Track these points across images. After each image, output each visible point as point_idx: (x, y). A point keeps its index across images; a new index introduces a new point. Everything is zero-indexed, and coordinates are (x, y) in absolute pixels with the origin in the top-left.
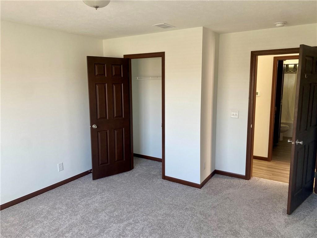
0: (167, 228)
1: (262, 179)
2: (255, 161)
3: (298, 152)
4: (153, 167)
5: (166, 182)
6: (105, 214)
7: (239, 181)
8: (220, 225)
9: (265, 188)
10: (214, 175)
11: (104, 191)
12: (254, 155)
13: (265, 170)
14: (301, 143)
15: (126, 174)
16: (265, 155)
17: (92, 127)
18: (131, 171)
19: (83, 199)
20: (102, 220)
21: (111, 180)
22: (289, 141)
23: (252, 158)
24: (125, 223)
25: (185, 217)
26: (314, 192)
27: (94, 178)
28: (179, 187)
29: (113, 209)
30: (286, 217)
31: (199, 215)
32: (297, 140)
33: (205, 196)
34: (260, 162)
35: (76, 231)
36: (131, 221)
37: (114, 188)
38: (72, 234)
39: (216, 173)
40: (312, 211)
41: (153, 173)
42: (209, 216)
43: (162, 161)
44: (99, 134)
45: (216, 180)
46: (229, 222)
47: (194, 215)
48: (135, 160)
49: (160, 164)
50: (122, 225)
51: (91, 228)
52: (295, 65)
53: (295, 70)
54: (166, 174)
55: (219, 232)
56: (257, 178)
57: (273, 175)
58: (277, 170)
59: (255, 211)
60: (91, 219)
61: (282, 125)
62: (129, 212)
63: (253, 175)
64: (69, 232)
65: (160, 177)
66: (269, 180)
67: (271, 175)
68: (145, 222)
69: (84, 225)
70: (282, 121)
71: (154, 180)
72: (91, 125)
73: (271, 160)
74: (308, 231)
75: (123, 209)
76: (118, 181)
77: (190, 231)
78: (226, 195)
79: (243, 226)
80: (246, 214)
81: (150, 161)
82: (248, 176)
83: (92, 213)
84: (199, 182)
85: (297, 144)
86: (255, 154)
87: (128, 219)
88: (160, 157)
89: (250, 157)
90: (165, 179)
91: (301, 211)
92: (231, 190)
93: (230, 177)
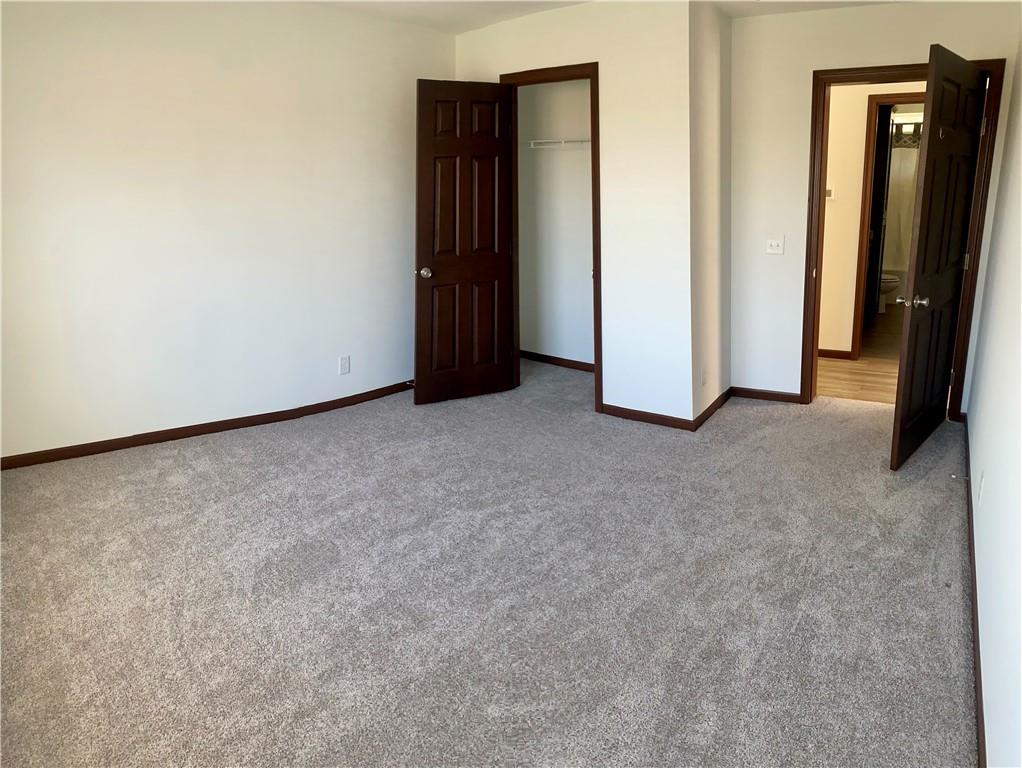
0: (607, 525)
1: (837, 399)
2: (821, 362)
3: (918, 326)
4: (571, 384)
5: (605, 420)
6: (435, 485)
7: (785, 407)
8: (741, 511)
9: (845, 419)
10: (728, 398)
11: (439, 432)
12: (820, 347)
13: (845, 380)
14: (924, 302)
15: (499, 399)
16: (847, 346)
17: (419, 275)
18: (512, 392)
19: (385, 444)
20: (427, 497)
21: (460, 408)
22: (898, 300)
23: (816, 354)
24: (489, 511)
25: (655, 499)
26: (947, 419)
27: (419, 401)
28: (638, 429)
29: (458, 476)
30: (889, 475)
31: (689, 493)
32: (918, 297)
33: (706, 447)
34: (832, 363)
35: (363, 510)
36: (506, 507)
37: (466, 426)
38: (353, 514)
39: (732, 394)
40: (941, 458)
41: (570, 397)
42: (716, 492)
43: (595, 369)
44: (436, 293)
45: (734, 411)
46: (763, 500)
47: (677, 492)
48: (524, 366)
49: (591, 377)
50: (479, 515)
51: (399, 510)
52: (917, 126)
53: (915, 139)
54: (607, 400)
55: (740, 528)
56: (826, 399)
57: (862, 389)
58: (869, 378)
59: (821, 471)
60: (400, 491)
61: (883, 277)
62: (503, 487)
63: (818, 392)
64: (345, 509)
65: (592, 406)
66: (853, 401)
67: (858, 388)
68: (547, 512)
69: (381, 501)
70: (884, 268)
71: (574, 414)
72: (419, 269)
73: (859, 356)
74: (933, 501)
75: (486, 478)
76: (479, 411)
77: (667, 530)
78: (756, 441)
79: (795, 507)
80: (802, 480)
81: (563, 370)
82: (807, 395)
83: (404, 477)
84: (690, 417)
85: (916, 306)
86: (823, 344)
87: (497, 501)
88: (591, 360)
89: (811, 353)
90: (602, 412)
91: (921, 459)
92: (768, 430)
93: (766, 402)
